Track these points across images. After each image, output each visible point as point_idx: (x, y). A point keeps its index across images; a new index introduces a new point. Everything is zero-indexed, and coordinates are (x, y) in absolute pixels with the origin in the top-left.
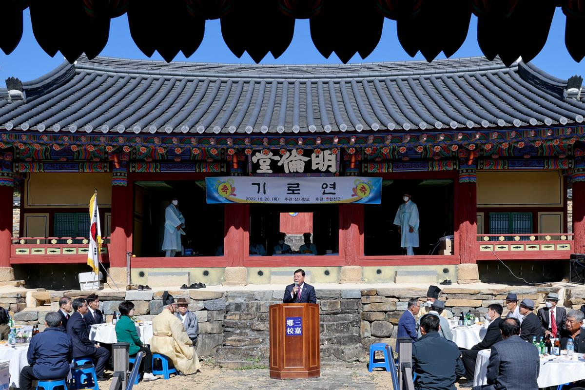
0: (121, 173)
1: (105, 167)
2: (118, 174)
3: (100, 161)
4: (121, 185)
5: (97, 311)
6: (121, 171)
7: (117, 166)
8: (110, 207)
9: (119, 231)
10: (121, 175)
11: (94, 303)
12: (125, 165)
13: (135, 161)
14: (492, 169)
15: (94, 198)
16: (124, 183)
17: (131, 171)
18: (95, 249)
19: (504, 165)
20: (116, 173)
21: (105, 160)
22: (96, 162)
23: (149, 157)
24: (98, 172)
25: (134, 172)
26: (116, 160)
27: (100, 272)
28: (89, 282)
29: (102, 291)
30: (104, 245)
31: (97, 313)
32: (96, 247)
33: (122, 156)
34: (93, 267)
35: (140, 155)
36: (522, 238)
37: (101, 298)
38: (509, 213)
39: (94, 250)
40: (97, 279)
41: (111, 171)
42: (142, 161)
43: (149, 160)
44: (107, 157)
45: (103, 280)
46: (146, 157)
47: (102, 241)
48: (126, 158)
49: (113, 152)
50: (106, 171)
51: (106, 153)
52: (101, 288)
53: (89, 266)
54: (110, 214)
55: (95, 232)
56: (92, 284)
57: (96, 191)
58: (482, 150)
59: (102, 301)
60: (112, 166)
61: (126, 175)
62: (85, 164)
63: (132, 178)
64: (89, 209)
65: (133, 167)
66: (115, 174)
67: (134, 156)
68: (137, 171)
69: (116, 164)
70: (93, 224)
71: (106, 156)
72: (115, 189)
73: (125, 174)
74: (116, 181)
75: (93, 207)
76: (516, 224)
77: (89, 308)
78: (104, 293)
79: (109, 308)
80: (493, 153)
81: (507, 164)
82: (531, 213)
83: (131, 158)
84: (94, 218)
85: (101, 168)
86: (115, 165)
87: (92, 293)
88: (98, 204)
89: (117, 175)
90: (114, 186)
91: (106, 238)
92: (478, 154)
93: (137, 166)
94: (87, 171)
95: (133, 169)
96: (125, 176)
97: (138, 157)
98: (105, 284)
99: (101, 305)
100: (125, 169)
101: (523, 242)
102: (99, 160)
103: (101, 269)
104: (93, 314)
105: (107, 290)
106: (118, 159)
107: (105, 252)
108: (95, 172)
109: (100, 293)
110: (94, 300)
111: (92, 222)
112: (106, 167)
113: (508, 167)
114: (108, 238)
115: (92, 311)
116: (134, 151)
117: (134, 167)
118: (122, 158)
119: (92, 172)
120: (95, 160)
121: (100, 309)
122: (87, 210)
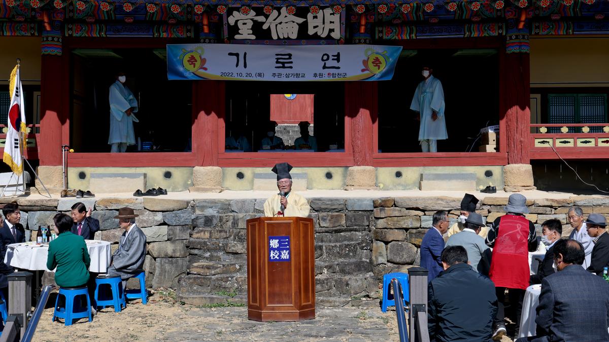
0: (53, 38)
1: (31, 28)
2: (50, 39)
3: (26, 21)
4: (53, 53)
5: (18, 226)
6: (53, 35)
7: (48, 28)
8: (39, 83)
9: (51, 116)
10: (53, 40)
11: (14, 215)
12: (59, 27)
13: (71, 21)
14: (552, 34)
15: (16, 71)
16: (57, 52)
17: (67, 35)
18: (16, 140)
19: (568, 29)
20: (47, 38)
21: (33, 20)
22: (20, 22)
23: (90, 16)
24: (23, 36)
25: (71, 36)
26: (46, 20)
27: (27, 172)
28: (9, 186)
29: (28, 198)
30: (31, 135)
31: (16, 228)
32: (18, 137)
33: (55, 15)
34: (10, 165)
35: (79, 14)
36: (592, 129)
37: (26, 208)
38: (575, 95)
39: (13, 142)
40: (21, 182)
41: (40, 35)
42: (81, 22)
43: (91, 20)
44: (35, 15)
45: (31, 183)
46: (86, 16)
47: (28, 130)
48: (60, 18)
49: (42, 9)
50: (33, 35)
51: (33, 9)
52: (27, 194)
53: (5, 164)
54: (39, 93)
55: (16, 118)
56: (14, 188)
57: (18, 61)
58: (539, 8)
59: (26, 211)
60: (41, 29)
61: (60, 40)
62: (5, 25)
63: (69, 43)
64: (9, 86)
65: (69, 29)
66: (45, 39)
67: (71, 14)
68: (75, 35)
69: (46, 24)
70: (13, 107)
71: (33, 13)
72: (47, 60)
73: (59, 38)
74: (46, 49)
75: (15, 82)
76: (584, 111)
77: (6, 221)
78: (29, 201)
79: (35, 221)
80: (552, 13)
81: (572, 28)
82: (605, 95)
83: (67, 16)
84: (17, 99)
85: (26, 30)
86: (45, 27)
87: (13, 200)
88: (21, 79)
89: (47, 40)
90: (44, 54)
91: (34, 126)
92: (531, 15)
93: (74, 28)
94: (8, 34)
95: (70, 32)
96: (58, 41)
97: (76, 16)
98: (31, 188)
99: (23, 217)
100: (60, 31)
101: (594, 134)
102: (23, 19)
103: (26, 167)
104: (11, 230)
105: (34, 197)
106: (49, 19)
107: (33, 145)
108: (18, 36)
109: (23, 201)
110: (13, 211)
111: (12, 103)
112: (33, 28)
113: (573, 31)
114: (37, 125)
115: (10, 226)
116: (71, 8)
117: (71, 29)
118: (54, 17)
119: (15, 36)
120: (17, 19)
121: (23, 223)
122: (6, 88)
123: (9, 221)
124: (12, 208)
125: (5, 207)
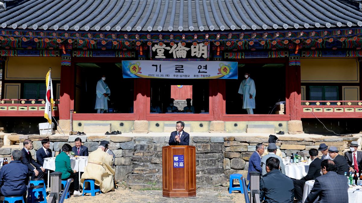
0: (67, 57)
1: (56, 53)
2: (65, 58)
3: (54, 50)
4: (67, 65)
6: (67, 56)
7: (65, 53)
8: (60, 79)
9: (66, 96)
10: (67, 58)
11: (47, 144)
12: (69, 52)
13: (76, 49)
14: (311, 57)
15: (49, 74)
16: (68, 64)
17: (73, 56)
18: (50, 107)
19: (319, 54)
20: (64, 57)
21: (57, 49)
22: (51, 50)
23: (85, 47)
24: (52, 56)
25: (75, 56)
26: (64, 49)
27: (53, 123)
28: (45, 129)
29: (54, 135)
30: (56, 105)
31: (48, 151)
32: (50, 106)
33: (68, 46)
34: (48, 119)
35: (79, 46)
36: (331, 103)
37: (53, 140)
38: (322, 87)
40: (50, 127)
41: (60, 56)
42: (80, 50)
43: (85, 49)
44: (58, 47)
45: (55, 128)
46: (83, 47)
47: (54, 102)
48: (70, 48)
49: (62, 43)
50: (57, 56)
51: (58, 44)
52: (54, 134)
53: (45, 118)
54: (59, 84)
55: (49, 96)
56: (47, 131)
57: (50, 69)
58: (305, 44)
59: (53, 142)
60: (61, 53)
61: (70, 58)
62: (44, 51)
63: (74, 60)
64: (46, 81)
65: (75, 53)
66: (63, 58)
67: (76, 46)
68: (77, 56)
69: (64, 51)
70: (48, 91)
71: (57, 46)
72: (64, 68)
73: (69, 58)
74: (63, 63)
75: (48, 79)
76: (327, 94)
77: (43, 147)
78: (55, 137)
79: (57, 147)
80: (312, 46)
81: (321, 53)
82: (337, 87)
83: (74, 47)
84: (49, 87)
85: (54, 54)
86: (63, 52)
87: (47, 136)
88: (51, 77)
89: (64, 58)
90: (62, 65)
91: (57, 100)
92: (301, 47)
93: (77, 52)
94: (45, 55)
95: (75, 55)
96: (69, 59)
97: (78, 47)
98: (56, 130)
100: (70, 54)
101: (333, 106)
102: (53, 49)
103: (53, 121)
104: (46, 152)
105: (57, 135)
106: (65, 48)
107: (56, 110)
108: (50, 56)
109: (52, 137)
110: (46, 143)
111: (48, 89)
112: (57, 53)
113: (322, 55)
114: (59, 100)
115: (45, 150)
116: (76, 43)
117: (76, 53)
118: (67, 48)
119: (48, 57)
120: (50, 49)
121: (51, 148)
122: (44, 82)
123: (44, 147)
124: (46, 141)
125: (43, 140)
